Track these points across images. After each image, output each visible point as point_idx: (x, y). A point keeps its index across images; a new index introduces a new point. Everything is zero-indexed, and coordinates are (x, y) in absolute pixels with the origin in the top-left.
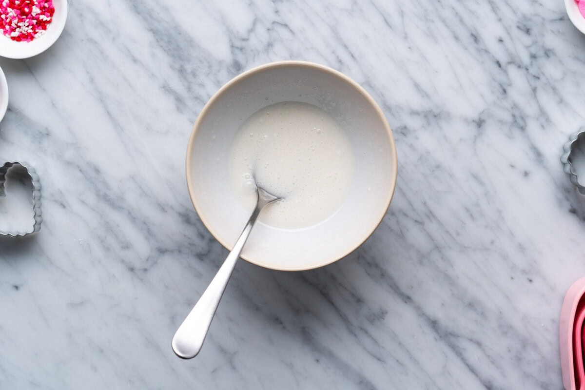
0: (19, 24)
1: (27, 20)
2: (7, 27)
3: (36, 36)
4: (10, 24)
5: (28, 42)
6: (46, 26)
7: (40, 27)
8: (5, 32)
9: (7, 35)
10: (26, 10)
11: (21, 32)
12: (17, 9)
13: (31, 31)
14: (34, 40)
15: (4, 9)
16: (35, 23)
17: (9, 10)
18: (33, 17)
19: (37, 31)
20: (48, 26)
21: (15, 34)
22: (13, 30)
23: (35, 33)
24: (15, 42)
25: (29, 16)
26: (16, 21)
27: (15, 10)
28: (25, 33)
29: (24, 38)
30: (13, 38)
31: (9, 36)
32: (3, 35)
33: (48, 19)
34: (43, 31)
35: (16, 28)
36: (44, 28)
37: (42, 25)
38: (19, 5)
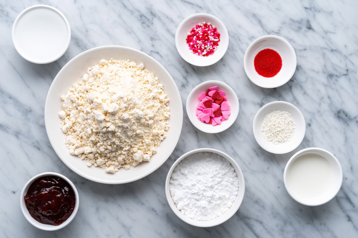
0: (205, 47)
1: (209, 43)
2: (199, 51)
3: (215, 50)
4: (201, 49)
5: (212, 55)
6: (218, 44)
7: (215, 45)
8: (199, 54)
9: (200, 55)
10: (207, 38)
11: (207, 51)
12: (202, 40)
13: (211, 48)
14: (214, 52)
15: (194, 42)
16: (213, 44)
17: (198, 41)
18: (211, 41)
19: (214, 47)
20: (219, 43)
21: (205, 53)
22: (203, 51)
23: (214, 48)
24: (206, 57)
25: (209, 41)
26: (203, 45)
27: (201, 41)
28: (209, 50)
29: (209, 54)
30: (204, 55)
31: (202, 55)
32: (198, 56)
33: (218, 40)
34: (218, 47)
35: (204, 50)
36: (217, 45)
37: (216, 44)
38: (202, 37)
